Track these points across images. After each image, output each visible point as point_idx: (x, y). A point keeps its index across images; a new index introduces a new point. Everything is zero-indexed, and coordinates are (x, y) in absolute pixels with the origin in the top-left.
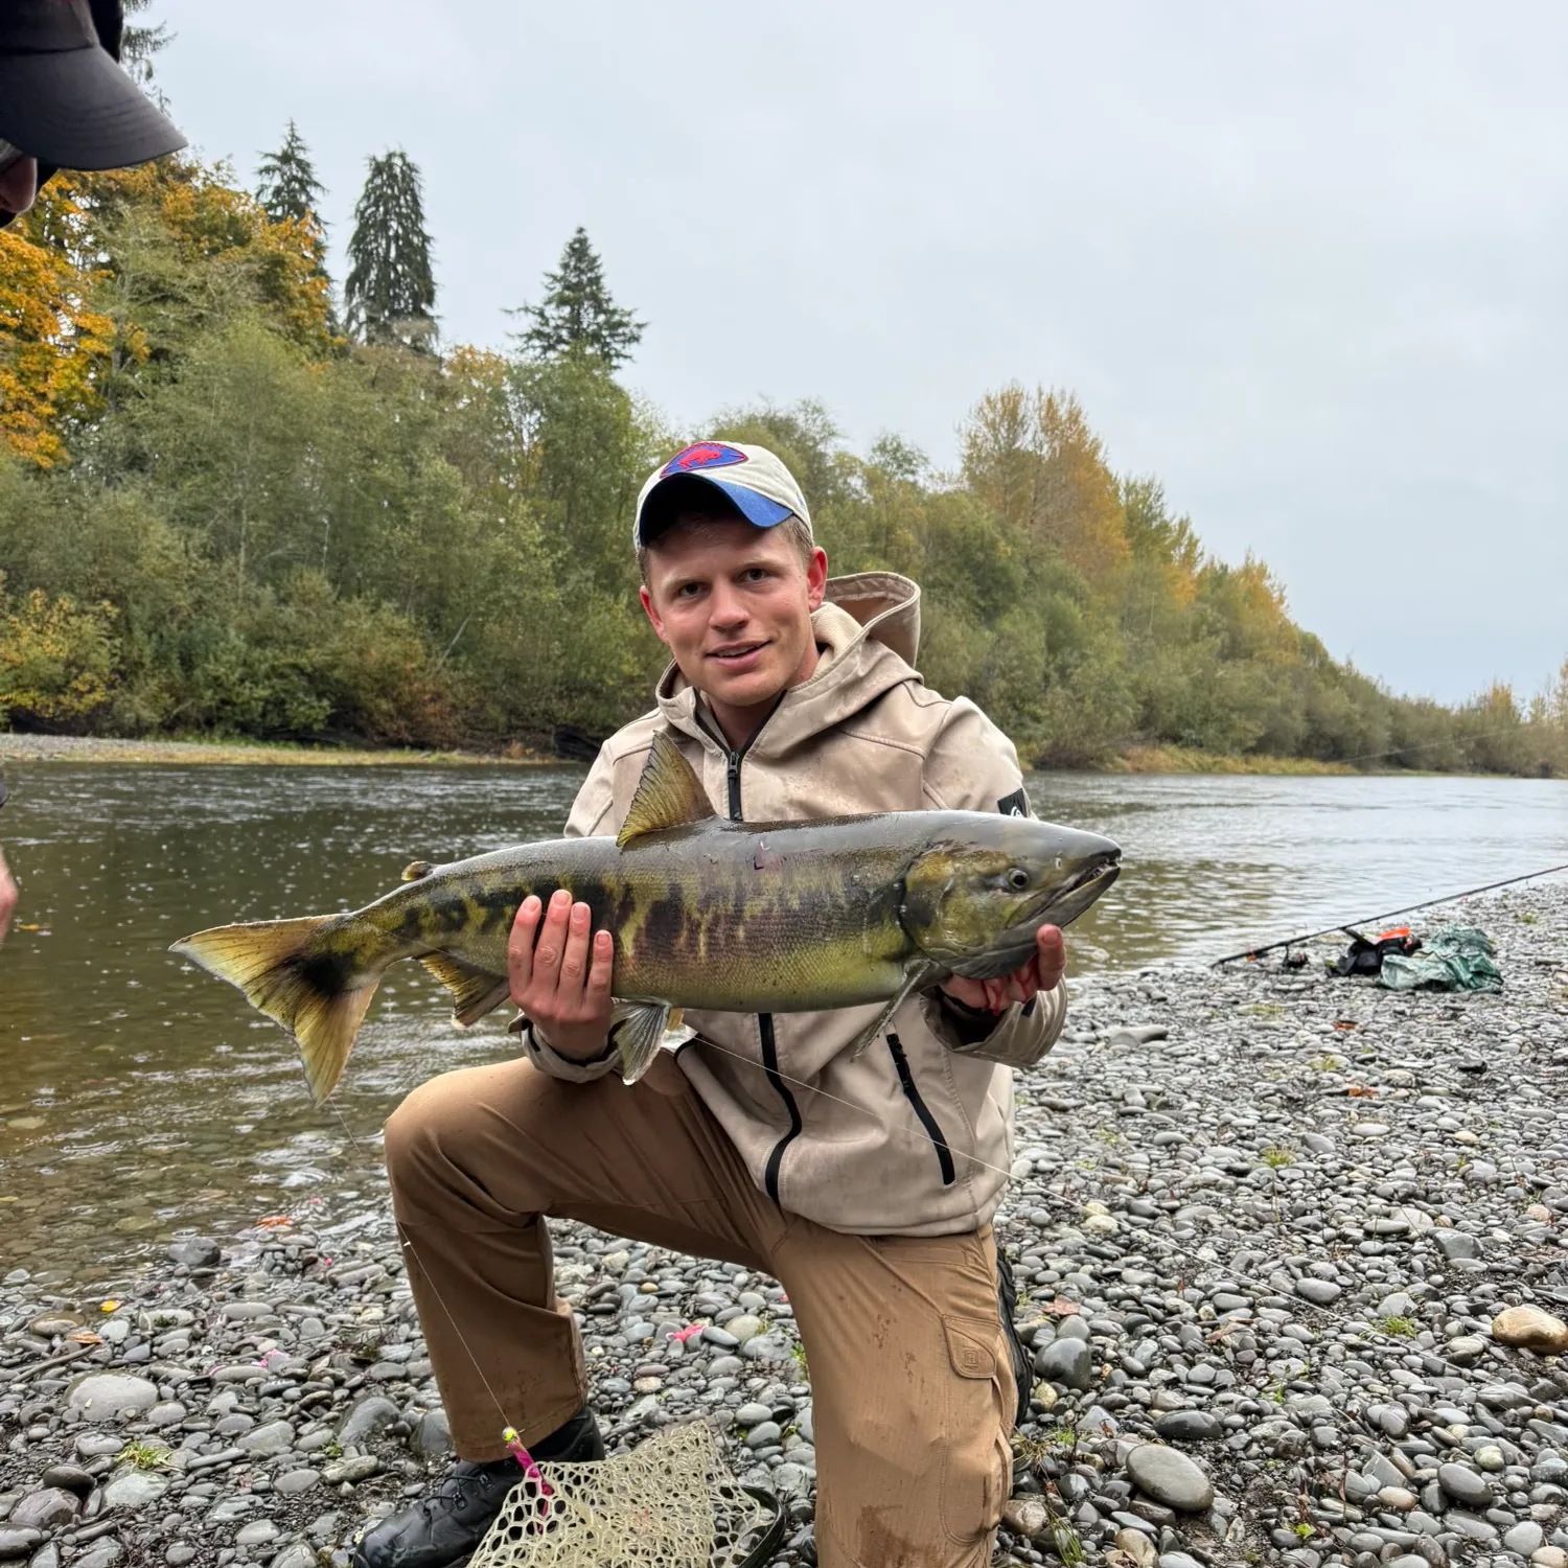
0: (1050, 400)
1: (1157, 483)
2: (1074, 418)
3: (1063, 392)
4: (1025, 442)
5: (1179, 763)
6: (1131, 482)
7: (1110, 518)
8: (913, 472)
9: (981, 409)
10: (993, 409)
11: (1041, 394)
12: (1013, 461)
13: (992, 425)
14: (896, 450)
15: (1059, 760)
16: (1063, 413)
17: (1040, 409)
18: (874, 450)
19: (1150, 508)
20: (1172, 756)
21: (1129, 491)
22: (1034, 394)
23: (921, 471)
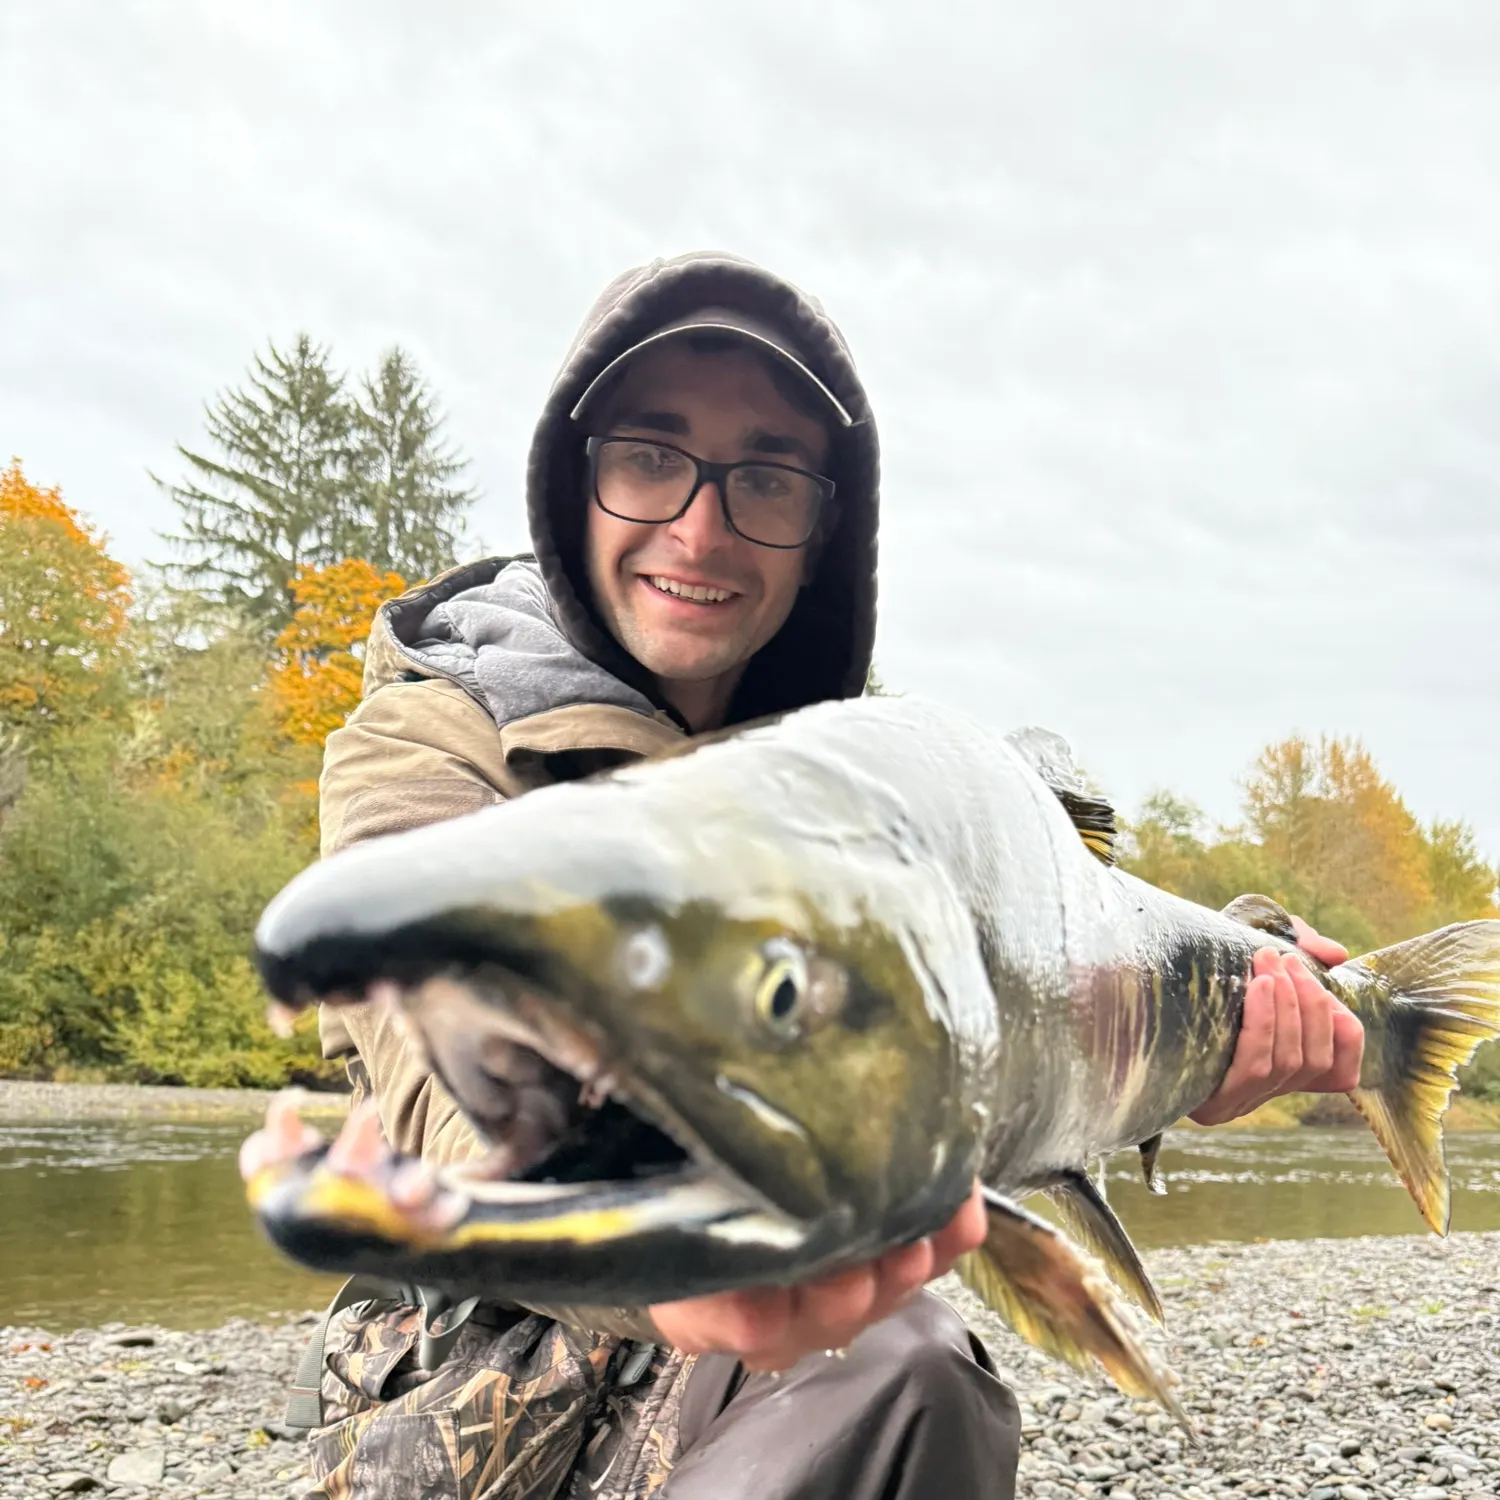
0: (1335, 748)
1: (1467, 824)
2: (1363, 765)
3: (1348, 740)
4: (1311, 789)
5: (1479, 1118)
6: (1439, 827)
7: (1408, 863)
8: (1187, 825)
9: (1260, 760)
10: (1274, 759)
11: (1324, 740)
12: (1301, 809)
13: (1276, 775)
14: (1171, 803)
15: (1329, 1115)
16: (1349, 757)
17: (1324, 757)
18: (1144, 807)
19: (1461, 850)
20: (1468, 1110)
21: (1436, 834)
22: (1316, 743)
23: (1195, 823)
